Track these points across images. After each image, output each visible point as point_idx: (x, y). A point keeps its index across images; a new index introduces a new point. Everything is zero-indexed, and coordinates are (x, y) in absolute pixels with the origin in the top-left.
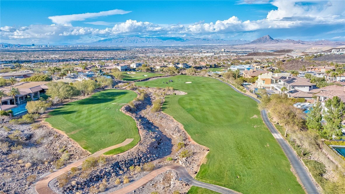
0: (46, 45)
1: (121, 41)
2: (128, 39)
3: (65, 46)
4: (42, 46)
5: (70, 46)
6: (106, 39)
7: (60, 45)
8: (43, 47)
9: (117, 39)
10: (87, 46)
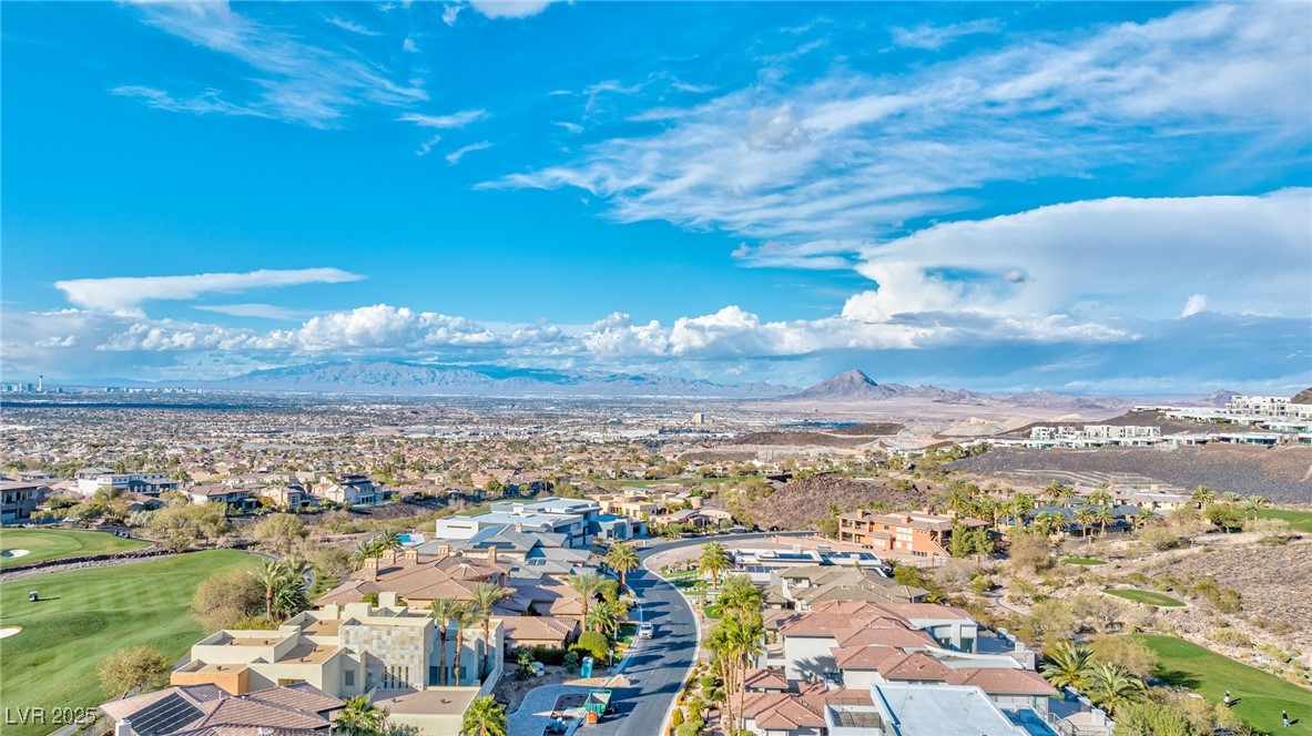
0: (30, 385)
1: (337, 378)
2: (362, 371)
3: (109, 390)
4: (10, 388)
5: (131, 391)
6: (278, 371)
7: (94, 384)
8: (15, 389)
9: (321, 371)
10: (200, 391)
